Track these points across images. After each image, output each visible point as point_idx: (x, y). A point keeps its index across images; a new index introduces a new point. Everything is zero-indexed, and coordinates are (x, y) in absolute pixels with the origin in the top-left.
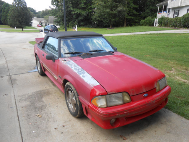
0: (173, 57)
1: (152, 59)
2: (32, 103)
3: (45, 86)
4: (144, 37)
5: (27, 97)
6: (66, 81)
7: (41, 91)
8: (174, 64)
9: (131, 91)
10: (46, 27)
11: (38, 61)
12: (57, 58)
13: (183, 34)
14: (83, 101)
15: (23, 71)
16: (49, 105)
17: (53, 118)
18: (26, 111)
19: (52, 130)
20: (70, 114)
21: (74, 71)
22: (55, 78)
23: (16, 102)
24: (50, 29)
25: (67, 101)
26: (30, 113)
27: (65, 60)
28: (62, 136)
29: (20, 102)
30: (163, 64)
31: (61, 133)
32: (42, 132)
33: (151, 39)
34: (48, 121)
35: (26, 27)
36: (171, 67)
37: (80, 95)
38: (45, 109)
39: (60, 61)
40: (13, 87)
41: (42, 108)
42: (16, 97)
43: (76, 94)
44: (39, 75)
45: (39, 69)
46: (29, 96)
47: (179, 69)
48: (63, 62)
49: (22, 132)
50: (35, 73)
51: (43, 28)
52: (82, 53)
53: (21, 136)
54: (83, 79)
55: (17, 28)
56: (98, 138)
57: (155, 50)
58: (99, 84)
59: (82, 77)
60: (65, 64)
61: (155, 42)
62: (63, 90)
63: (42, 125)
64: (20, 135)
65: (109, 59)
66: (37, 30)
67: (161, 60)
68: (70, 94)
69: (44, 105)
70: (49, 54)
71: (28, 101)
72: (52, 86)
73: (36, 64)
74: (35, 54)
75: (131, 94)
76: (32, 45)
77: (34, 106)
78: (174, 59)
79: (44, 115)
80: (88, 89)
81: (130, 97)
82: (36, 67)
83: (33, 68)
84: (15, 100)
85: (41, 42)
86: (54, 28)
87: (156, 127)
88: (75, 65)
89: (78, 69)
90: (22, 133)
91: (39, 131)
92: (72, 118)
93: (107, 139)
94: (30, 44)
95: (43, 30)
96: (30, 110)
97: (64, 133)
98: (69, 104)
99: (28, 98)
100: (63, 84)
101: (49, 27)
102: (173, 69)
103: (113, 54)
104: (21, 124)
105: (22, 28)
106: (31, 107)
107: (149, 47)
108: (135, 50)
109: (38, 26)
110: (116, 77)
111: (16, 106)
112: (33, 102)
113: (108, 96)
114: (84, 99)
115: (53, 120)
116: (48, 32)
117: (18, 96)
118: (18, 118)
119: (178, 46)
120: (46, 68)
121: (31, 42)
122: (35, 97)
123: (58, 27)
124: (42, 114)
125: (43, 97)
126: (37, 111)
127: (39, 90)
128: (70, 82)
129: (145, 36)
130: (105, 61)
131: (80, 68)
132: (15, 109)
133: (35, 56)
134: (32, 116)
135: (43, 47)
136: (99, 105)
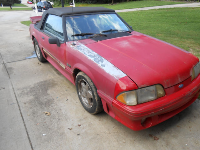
0: (189, 35)
1: (166, 38)
2: (36, 98)
3: (49, 75)
4: (153, 13)
5: (28, 90)
6: (77, 71)
7: (44, 82)
8: (191, 43)
9: (166, 82)
10: (38, 4)
11: (37, 45)
12: (62, 41)
13: (197, 8)
14: (103, 96)
15: (20, 58)
16: (57, 99)
17: (64, 115)
18: (31, 108)
19: (66, 132)
20: (84, 109)
21: (89, 59)
22: (62, 66)
23: (16, 97)
24: (42, 6)
25: (80, 94)
26: (35, 111)
27: (74, 45)
28: (79, 138)
29: (22, 96)
30: (178, 44)
31: (78, 135)
32: (54, 135)
33: (161, 15)
34: (59, 119)
35: (15, 4)
36: (189, 47)
37: (98, 89)
38: (53, 105)
39: (68, 46)
40: (10, 77)
41: (49, 103)
42: (15, 91)
43: (93, 87)
44: (39, 61)
45: (39, 55)
46: (31, 89)
47: (198, 49)
48: (72, 46)
49: (29, 135)
50: (34, 59)
51: (35, 5)
52: (93, 34)
53: (29, 142)
54: (103, 69)
55: (4, 5)
56: (124, 139)
57: (167, 28)
58: (126, 75)
59: (101, 67)
60: (75, 49)
61: (166, 19)
62: (73, 82)
63: (53, 125)
64: (28, 140)
65: (129, 41)
66: (28, 8)
67: (175, 39)
68: (84, 86)
69: (51, 100)
70: (51, 37)
71: (31, 95)
72: (57, 75)
73: (34, 48)
74: (32, 37)
75: (166, 86)
76: (25, 25)
77: (39, 101)
78: (190, 38)
79: (53, 112)
80: (111, 82)
81: (164, 90)
82: (35, 52)
83: (30, 53)
84: (15, 94)
85: (37, 22)
86: (48, 5)
87: (189, 122)
88: (88, 51)
89: (93, 55)
90: (30, 138)
91: (50, 133)
92: (87, 114)
93: (134, 141)
94: (22, 24)
95: (36, 8)
96: (35, 107)
97: (81, 134)
98: (82, 98)
99: (30, 92)
100: (73, 74)
101: (42, 4)
102: (191, 49)
103: (131, 35)
104: (27, 126)
105: (10, 5)
106: (35, 102)
107: (160, 25)
108: (144, 28)
109: (28, 3)
110: (144, 64)
111: (18, 103)
112: (37, 96)
113: (139, 91)
114: (105, 94)
115: (65, 118)
116: (41, 10)
117: (18, 89)
118: (22, 117)
119: (193, 22)
120: (49, 54)
121: (23, 23)
122: (38, 90)
123: (52, 3)
124: (50, 111)
125: (48, 89)
126: (43, 107)
127: (42, 80)
128: (83, 72)
129: (154, 11)
130: (125, 44)
131: (96, 54)
132: (16, 105)
133: (31, 39)
134: (38, 114)
135: (42, 28)
136: (128, 102)
